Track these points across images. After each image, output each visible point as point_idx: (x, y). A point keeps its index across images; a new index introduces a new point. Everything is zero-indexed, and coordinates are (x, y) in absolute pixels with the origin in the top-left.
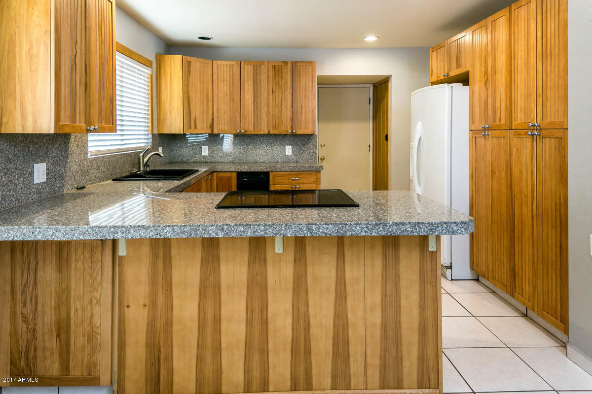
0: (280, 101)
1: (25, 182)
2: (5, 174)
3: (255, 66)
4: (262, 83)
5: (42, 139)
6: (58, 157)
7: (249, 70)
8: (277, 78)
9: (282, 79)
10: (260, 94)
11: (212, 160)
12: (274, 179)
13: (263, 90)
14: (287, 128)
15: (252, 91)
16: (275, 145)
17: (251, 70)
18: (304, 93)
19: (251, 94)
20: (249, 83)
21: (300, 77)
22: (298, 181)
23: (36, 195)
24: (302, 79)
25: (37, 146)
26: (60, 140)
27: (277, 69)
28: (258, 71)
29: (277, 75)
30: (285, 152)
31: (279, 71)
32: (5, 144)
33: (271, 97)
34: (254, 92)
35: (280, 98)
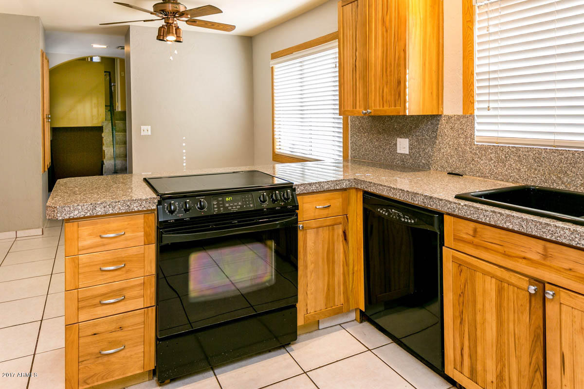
1: (391, 149)
2: (377, 141)
5: (406, 120)
6: (423, 136)
23: (399, 162)
25: (401, 125)
26: (426, 121)
32: (377, 122)
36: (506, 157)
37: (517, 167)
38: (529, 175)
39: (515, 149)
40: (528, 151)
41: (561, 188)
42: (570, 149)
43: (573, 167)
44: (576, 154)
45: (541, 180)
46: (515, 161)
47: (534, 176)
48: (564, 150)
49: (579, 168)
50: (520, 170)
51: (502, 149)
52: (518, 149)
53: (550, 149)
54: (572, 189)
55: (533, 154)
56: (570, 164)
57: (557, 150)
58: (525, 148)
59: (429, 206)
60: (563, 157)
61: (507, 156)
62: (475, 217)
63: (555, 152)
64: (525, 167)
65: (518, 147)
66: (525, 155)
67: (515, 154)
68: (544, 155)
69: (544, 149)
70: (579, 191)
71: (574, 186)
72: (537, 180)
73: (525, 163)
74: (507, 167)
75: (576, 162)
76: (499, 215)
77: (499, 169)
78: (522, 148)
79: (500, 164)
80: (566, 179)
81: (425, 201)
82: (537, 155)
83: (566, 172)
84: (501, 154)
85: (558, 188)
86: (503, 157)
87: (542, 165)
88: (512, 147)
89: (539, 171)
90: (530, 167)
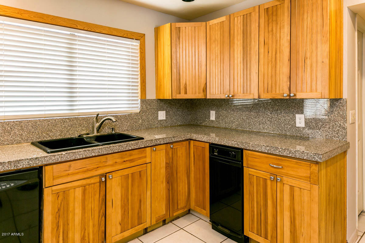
0: (274, 53)
3: (245, 16)
4: (252, 35)
7: (239, 21)
8: (270, 25)
9: (277, 23)
10: (250, 48)
11: (218, 125)
12: (247, 159)
13: (253, 43)
14: (283, 90)
15: (242, 47)
16: (281, 113)
17: (240, 22)
18: (309, 36)
19: (240, 51)
20: (239, 37)
21: (303, 14)
22: (278, 170)
24: (305, 17)
27: (270, 12)
28: (248, 20)
29: (270, 20)
30: (295, 122)
31: (272, 13)
33: (262, 50)
34: (243, 48)
35: (274, 50)
36: (11, 129)
37: (20, 133)
38: (28, 136)
39: (18, 122)
40: (28, 123)
41: (48, 139)
42: (53, 118)
43: (55, 127)
44: (57, 120)
45: (37, 137)
46: (19, 130)
47: (32, 136)
48: (50, 119)
49: (58, 127)
50: (22, 135)
51: (8, 124)
52: (20, 122)
53: (42, 119)
54: (54, 138)
55: (31, 123)
56: (53, 126)
57: (46, 119)
58: (26, 120)
59: (34, 165)
60: (50, 123)
61: (12, 127)
62: (74, 158)
63: (45, 121)
64: (26, 132)
65: (20, 121)
66: (26, 125)
67: (18, 125)
68: (38, 123)
69: (39, 120)
70: (58, 138)
71: (55, 136)
72: (34, 138)
73: (26, 130)
74: (12, 135)
75: (57, 124)
76: (88, 151)
77: (5, 138)
78: (24, 121)
79: (6, 134)
80: (51, 134)
81: (31, 162)
82: (34, 124)
83: (51, 130)
84: (7, 127)
85: (47, 140)
86: (9, 129)
87: (37, 129)
88: (16, 121)
89: (35, 133)
90: (29, 131)
